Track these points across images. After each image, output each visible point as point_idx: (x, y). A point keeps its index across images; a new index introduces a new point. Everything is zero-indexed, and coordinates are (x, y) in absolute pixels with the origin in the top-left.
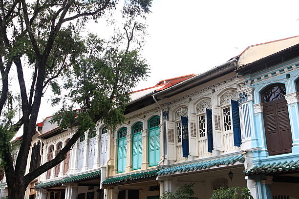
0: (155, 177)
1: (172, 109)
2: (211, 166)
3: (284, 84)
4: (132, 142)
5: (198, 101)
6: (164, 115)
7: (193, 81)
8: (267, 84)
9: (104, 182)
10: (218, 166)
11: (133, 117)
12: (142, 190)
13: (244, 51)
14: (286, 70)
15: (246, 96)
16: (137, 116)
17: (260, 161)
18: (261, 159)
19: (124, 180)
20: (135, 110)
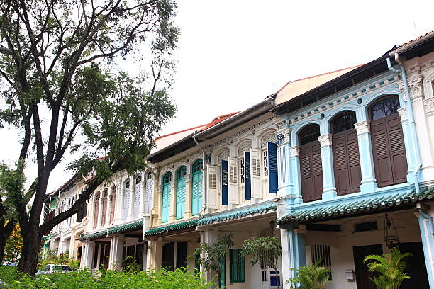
0: (195, 227)
1: (215, 151)
2: (246, 215)
3: (319, 125)
4: (176, 188)
5: (240, 143)
6: (206, 159)
7: (232, 121)
8: (303, 125)
9: (146, 233)
10: (253, 214)
11: (177, 160)
12: (190, 241)
13: (283, 88)
14: (320, 109)
15: (283, 137)
16: (181, 159)
17: (293, 209)
18: (294, 206)
19: (165, 231)
20: (179, 152)
